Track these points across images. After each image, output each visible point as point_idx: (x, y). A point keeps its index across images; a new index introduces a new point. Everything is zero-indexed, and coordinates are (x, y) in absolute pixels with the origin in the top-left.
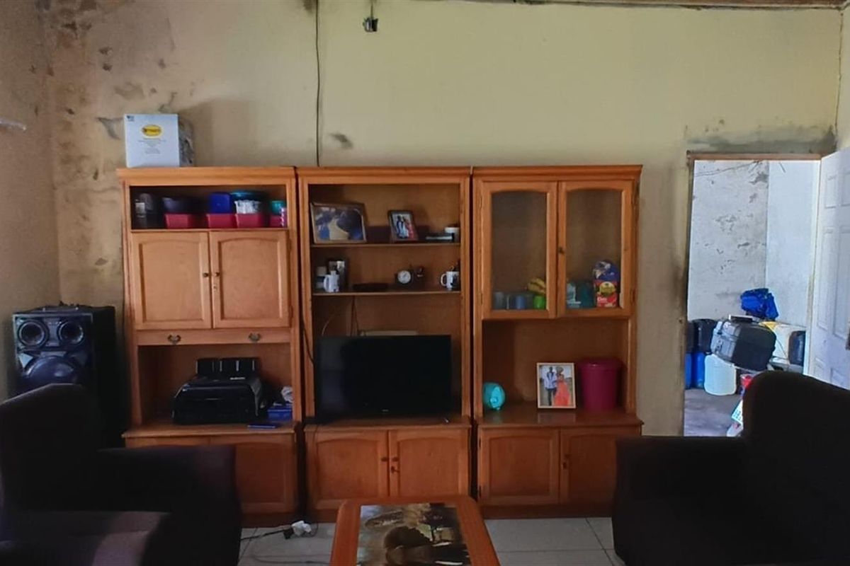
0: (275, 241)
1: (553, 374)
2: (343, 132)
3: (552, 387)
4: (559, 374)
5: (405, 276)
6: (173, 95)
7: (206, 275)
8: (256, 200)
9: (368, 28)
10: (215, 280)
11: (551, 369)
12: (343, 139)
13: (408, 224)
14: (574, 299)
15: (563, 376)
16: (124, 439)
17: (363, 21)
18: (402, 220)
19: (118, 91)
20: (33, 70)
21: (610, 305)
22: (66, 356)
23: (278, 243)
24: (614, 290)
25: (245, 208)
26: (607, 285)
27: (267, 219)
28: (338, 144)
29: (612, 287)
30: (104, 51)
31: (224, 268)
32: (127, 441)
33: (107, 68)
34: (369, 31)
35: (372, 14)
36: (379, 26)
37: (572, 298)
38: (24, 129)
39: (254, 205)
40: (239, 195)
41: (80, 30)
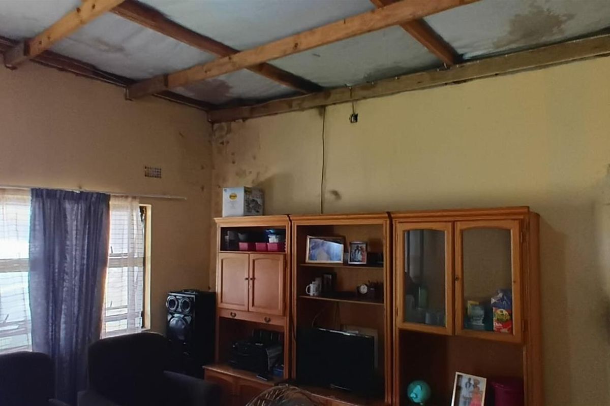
0: (278, 260)
1: (470, 384)
2: (337, 189)
3: (468, 396)
4: (475, 386)
5: (364, 288)
6: (258, 174)
7: (247, 279)
8: (277, 235)
9: (353, 120)
10: (251, 282)
11: (470, 379)
12: (336, 193)
13: (363, 252)
14: (481, 321)
15: (479, 388)
16: (204, 369)
17: (349, 116)
18: (360, 249)
19: (237, 174)
20: (203, 168)
21: (505, 330)
22: (183, 317)
23: (280, 262)
24: (508, 317)
25: (273, 239)
26: (502, 312)
27: (281, 247)
28: (333, 197)
29: (506, 314)
30: (233, 154)
31: (256, 276)
32: (206, 371)
33: (234, 163)
34: (354, 122)
35: (353, 111)
36: (358, 118)
37: (479, 320)
38: (186, 199)
39: (276, 238)
40: (272, 231)
41: (225, 144)
